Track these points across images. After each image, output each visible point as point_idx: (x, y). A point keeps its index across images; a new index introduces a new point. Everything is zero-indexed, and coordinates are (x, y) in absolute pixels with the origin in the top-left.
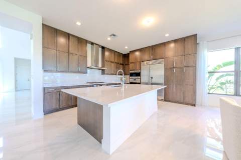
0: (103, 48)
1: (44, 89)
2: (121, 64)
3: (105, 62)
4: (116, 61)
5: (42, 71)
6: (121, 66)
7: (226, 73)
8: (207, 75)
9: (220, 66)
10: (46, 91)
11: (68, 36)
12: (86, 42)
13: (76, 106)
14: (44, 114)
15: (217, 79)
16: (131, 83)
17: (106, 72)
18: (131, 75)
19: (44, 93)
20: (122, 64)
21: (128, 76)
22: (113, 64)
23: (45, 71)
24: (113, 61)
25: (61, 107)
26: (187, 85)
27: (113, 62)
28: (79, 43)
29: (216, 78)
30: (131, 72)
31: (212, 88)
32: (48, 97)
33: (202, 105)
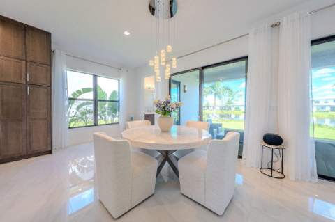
7: (85, 102)
8: (67, 103)
9: (79, 92)
15: (78, 108)
26: (34, 119)
29: (76, 107)
31: (72, 120)
33: (61, 148)
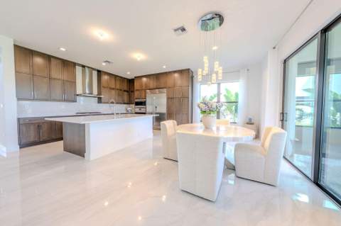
0: (99, 72)
1: (19, 119)
2: (125, 91)
3: (102, 88)
4: (118, 87)
5: (15, 99)
6: (126, 93)
10: (21, 122)
11: (48, 58)
12: (75, 64)
13: (62, 139)
14: (20, 148)
16: (136, 113)
17: (103, 101)
18: (137, 104)
19: (19, 125)
20: (127, 91)
21: (133, 106)
22: (113, 92)
23: (19, 99)
24: (113, 87)
25: (41, 140)
27: (113, 89)
28: (64, 66)
30: (136, 100)
32: (24, 128)
